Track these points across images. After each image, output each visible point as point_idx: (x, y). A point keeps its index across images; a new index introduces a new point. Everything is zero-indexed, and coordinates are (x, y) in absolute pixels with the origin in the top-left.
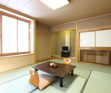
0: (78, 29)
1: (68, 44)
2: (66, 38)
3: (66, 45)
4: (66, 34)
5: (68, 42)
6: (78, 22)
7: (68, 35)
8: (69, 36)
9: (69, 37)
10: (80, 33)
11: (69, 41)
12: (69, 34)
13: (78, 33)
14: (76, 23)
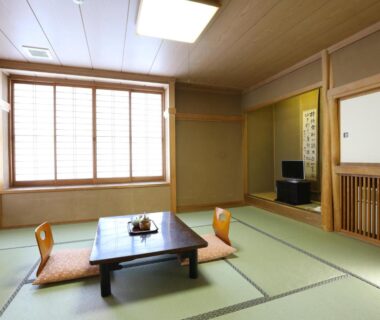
0: (328, 88)
1: (311, 150)
2: (304, 128)
3: (304, 153)
4: (305, 113)
5: (310, 142)
6: (329, 56)
7: (312, 114)
8: (315, 117)
9: (315, 124)
10: (338, 101)
11: (315, 137)
12: (316, 111)
13: (331, 103)
14: (320, 59)
